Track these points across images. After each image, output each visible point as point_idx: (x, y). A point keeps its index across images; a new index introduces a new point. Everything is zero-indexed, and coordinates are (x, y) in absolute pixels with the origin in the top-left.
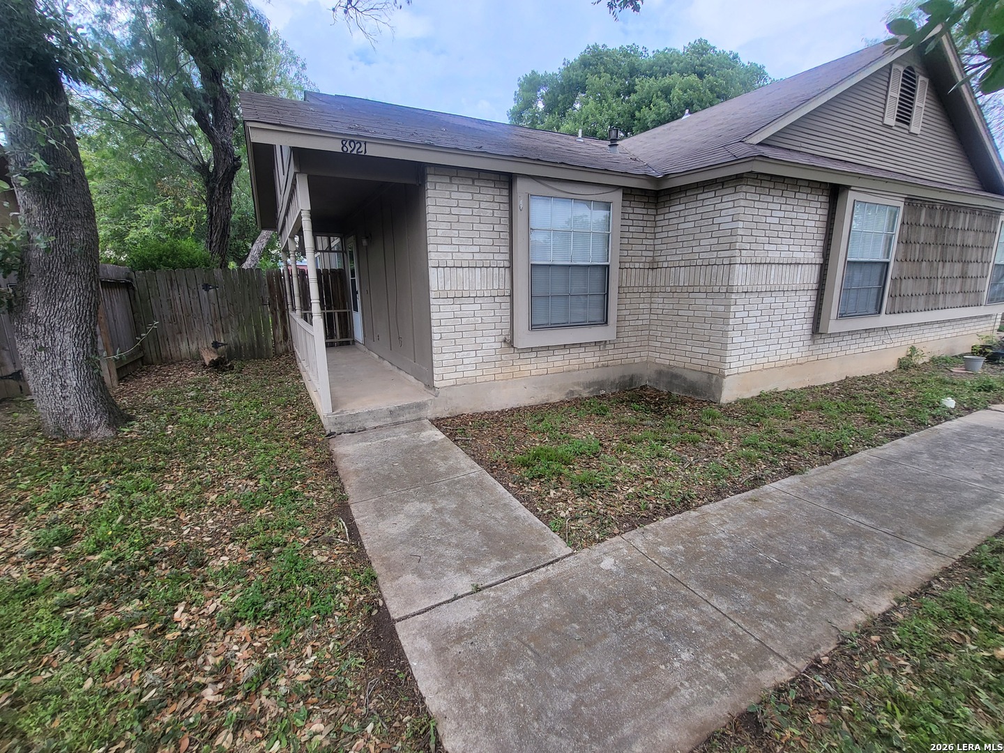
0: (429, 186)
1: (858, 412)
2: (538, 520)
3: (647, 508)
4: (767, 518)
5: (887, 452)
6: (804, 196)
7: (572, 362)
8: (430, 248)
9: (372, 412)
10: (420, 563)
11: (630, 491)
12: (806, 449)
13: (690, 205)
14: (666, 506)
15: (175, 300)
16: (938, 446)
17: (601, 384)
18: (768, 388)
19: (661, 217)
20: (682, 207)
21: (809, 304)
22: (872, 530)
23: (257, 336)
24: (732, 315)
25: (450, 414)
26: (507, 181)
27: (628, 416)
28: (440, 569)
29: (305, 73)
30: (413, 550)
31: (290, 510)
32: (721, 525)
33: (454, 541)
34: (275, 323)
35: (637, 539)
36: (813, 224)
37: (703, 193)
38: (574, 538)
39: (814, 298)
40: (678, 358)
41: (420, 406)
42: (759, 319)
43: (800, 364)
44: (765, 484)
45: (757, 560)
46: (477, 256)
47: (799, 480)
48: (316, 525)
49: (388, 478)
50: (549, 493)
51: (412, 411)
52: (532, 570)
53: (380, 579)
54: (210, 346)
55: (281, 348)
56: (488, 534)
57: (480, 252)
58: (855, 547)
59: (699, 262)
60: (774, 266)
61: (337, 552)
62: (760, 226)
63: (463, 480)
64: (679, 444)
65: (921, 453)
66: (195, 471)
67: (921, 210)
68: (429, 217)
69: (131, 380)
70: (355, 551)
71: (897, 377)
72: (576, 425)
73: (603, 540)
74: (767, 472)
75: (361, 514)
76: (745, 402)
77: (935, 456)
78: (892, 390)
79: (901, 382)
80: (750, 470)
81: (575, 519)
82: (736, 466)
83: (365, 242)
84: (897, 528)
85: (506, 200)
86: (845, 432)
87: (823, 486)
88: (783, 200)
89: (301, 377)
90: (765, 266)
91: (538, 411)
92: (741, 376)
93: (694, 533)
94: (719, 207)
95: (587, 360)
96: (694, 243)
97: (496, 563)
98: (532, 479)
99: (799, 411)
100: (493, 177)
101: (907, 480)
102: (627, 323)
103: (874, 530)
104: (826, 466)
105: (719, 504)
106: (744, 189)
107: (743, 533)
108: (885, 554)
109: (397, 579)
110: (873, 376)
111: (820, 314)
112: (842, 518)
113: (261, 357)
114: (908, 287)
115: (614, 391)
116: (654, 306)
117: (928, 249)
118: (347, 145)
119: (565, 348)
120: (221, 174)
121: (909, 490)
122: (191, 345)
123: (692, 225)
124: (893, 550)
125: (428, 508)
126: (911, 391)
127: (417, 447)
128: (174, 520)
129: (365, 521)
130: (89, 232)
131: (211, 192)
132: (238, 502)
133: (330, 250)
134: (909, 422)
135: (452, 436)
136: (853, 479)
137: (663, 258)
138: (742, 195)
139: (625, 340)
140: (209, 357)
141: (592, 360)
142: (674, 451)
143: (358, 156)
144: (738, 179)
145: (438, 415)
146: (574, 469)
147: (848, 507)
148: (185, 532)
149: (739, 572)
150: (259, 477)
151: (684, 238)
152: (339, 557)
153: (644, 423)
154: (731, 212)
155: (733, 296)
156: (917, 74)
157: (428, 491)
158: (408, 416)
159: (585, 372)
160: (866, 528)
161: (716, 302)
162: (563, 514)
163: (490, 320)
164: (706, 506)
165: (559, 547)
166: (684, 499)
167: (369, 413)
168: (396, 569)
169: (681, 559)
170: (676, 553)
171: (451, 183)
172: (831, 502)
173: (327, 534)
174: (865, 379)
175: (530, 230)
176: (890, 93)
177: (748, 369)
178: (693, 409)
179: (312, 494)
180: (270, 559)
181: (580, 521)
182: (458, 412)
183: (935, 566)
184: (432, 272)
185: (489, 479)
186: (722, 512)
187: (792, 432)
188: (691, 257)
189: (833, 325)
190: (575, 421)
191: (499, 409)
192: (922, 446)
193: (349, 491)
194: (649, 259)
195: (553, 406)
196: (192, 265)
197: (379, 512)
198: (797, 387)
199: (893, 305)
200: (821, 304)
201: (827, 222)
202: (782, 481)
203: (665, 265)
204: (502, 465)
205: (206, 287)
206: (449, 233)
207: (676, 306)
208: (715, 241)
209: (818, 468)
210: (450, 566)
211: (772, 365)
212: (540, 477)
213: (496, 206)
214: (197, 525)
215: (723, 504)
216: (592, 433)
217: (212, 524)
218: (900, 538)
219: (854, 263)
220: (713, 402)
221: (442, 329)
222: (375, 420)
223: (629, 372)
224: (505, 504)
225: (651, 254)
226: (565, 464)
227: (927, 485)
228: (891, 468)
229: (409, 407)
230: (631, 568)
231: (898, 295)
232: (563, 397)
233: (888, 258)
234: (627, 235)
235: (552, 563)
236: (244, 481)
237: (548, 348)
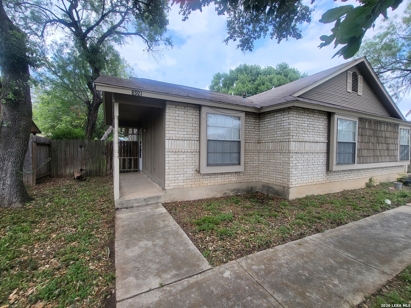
0: (167, 108)
1: (349, 205)
2: (198, 251)
3: (250, 247)
4: (305, 253)
5: (361, 223)
6: (317, 116)
7: (226, 180)
8: (166, 132)
9: (137, 199)
10: (138, 271)
11: (243, 238)
12: (324, 221)
13: (272, 119)
14: (259, 246)
15: (67, 151)
16: (384, 221)
17: (238, 190)
18: (310, 194)
19: (261, 123)
20: (269, 119)
21: (324, 158)
22: (354, 260)
23: (99, 167)
24: (291, 162)
25: (171, 201)
26: (199, 107)
27: (248, 204)
28: (147, 275)
29: (133, 71)
30: (137, 265)
31: (86, 243)
32: (283, 256)
33: (157, 260)
34: (107, 162)
35: (243, 262)
36: (322, 127)
37: (277, 114)
38: (214, 260)
39: (326, 156)
40: (270, 180)
41: (158, 197)
42: (303, 164)
43: (323, 184)
44: (306, 236)
45: (298, 274)
46: (186, 136)
47: (321, 235)
48: (95, 251)
49: (136, 229)
50: (206, 238)
51: (154, 199)
52: (190, 277)
53: (117, 279)
54: (79, 171)
55: (108, 173)
56: (174, 257)
57: (187, 134)
58: (346, 269)
59: (277, 141)
60: (307, 143)
61: (100, 265)
62: (300, 127)
63: (169, 231)
64: (268, 217)
65: (377, 224)
66: (51, 223)
67: (366, 123)
68: (166, 120)
69: (42, 183)
70: (110, 264)
71: (366, 190)
72: (225, 207)
73: (227, 262)
74: (307, 231)
75: (119, 246)
76: (300, 199)
77: (383, 226)
78: (364, 196)
79: (367, 193)
80: (299, 230)
81: (215, 251)
82: (293, 228)
83: (145, 130)
84: (365, 259)
85: (198, 114)
86: (342, 214)
87: (332, 238)
88: (308, 117)
89: (113, 184)
90: (304, 143)
91: (209, 201)
92: (297, 188)
93: (270, 260)
94: (283, 119)
95: (232, 180)
96: (274, 133)
97: (174, 272)
98: (200, 231)
99: (323, 204)
100: (193, 106)
101: (370, 236)
102: (249, 165)
103: (355, 261)
104: (333, 229)
105: (283, 246)
106: (292, 112)
107: (293, 260)
108: (360, 273)
109: (125, 279)
110: (355, 190)
111: (329, 163)
112: (340, 254)
113: (99, 176)
114: (365, 153)
115: (244, 193)
116: (260, 158)
117: (371, 138)
118: (134, 92)
119: (222, 174)
120: (95, 105)
121: (371, 241)
122: (71, 170)
123: (273, 126)
124: (364, 271)
125: (150, 244)
126: (371, 196)
127: (154, 215)
128: (32, 246)
129: (119, 250)
130: (28, 122)
131: (90, 111)
132: (64, 238)
133: (133, 134)
134: (371, 210)
135: (170, 211)
136: (346, 235)
137: (263, 139)
138: (291, 115)
139: (248, 172)
140: (77, 175)
141: (234, 180)
142: (266, 220)
143: (138, 96)
144: (289, 109)
145: (166, 202)
146: (220, 227)
147: (343, 249)
148: (35, 253)
149: (289, 280)
150: (78, 227)
151: (270, 131)
152: (101, 267)
153: (255, 207)
154: (288, 121)
155: (291, 154)
156: (358, 75)
157: (152, 236)
158: (152, 201)
159: (230, 185)
160: (351, 259)
161: (284, 156)
162: (210, 249)
163: (190, 161)
164: (277, 247)
165: (206, 265)
166: (267, 242)
167: (135, 200)
168: (126, 274)
169: (263, 272)
170: (260, 270)
171: (176, 108)
172: (335, 246)
173: (99, 255)
174: (352, 191)
175: (207, 126)
176: (348, 81)
177: (300, 185)
178: (277, 202)
179: (99, 236)
180: (68, 267)
181: (218, 252)
182: (175, 200)
183: (384, 279)
184: (167, 141)
185: (181, 231)
186: (284, 250)
187: (319, 213)
188: (273, 138)
189: (335, 168)
190: (225, 206)
191: (193, 200)
192: (377, 221)
193: (117, 235)
194: (257, 139)
195: (217, 199)
196: (77, 138)
197: (127, 245)
198: (323, 193)
199: (360, 160)
200: (329, 159)
201: (328, 126)
202: (313, 235)
203: (264, 141)
204: (188, 224)
205: (81, 147)
206: (174, 126)
207: (268, 158)
208: (282, 132)
209: (330, 230)
210: (152, 273)
211: (311, 184)
212: (204, 230)
213: (194, 117)
214: (41, 249)
215: (285, 246)
216: (231, 211)
217: (49, 249)
218: (367, 265)
219: (341, 142)
220: (286, 199)
221: (170, 165)
222: (138, 203)
223: (250, 185)
224: (185, 243)
225: (258, 137)
226: (216, 225)
227: (379, 239)
228: (363, 231)
229: (153, 197)
230: (238, 277)
231: (361, 156)
232: (222, 195)
233: (355, 141)
234: (248, 129)
235: (201, 273)
236: (71, 228)
237: (215, 174)
